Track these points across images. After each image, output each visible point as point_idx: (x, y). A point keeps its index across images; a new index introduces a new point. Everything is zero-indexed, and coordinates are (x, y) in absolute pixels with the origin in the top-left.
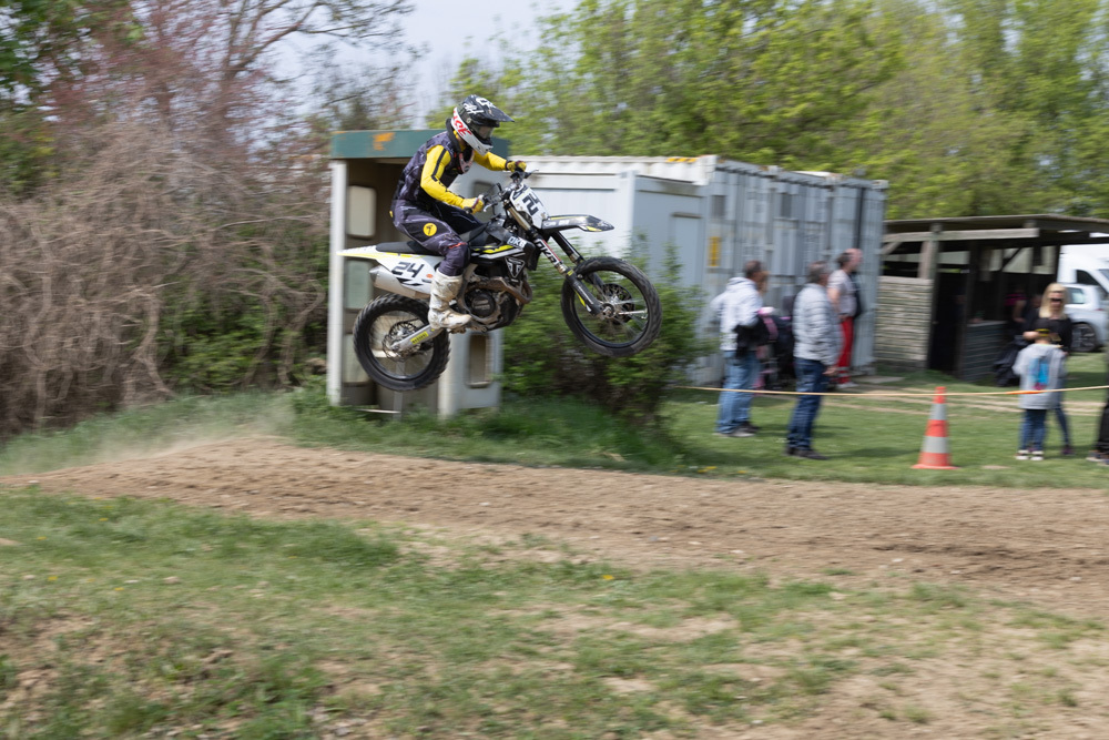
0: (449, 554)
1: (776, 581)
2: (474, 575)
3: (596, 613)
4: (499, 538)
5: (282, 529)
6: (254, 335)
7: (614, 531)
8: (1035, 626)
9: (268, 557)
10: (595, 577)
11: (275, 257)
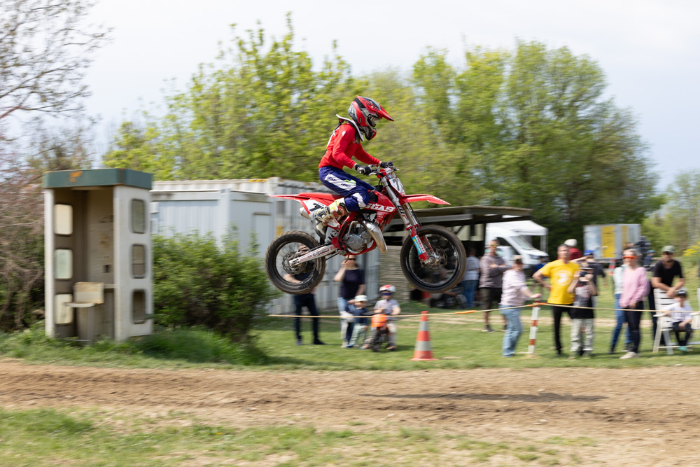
1: (320, 430)
4: (154, 414)
5: (22, 415)
8: (470, 449)
9: (15, 432)
11: (11, 249)
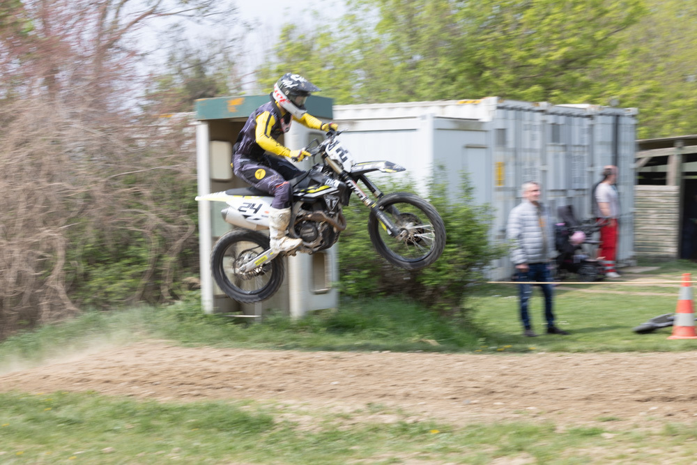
0: (313, 421)
1: (561, 428)
2: (333, 435)
3: (428, 458)
4: (349, 408)
5: (184, 409)
6: (139, 261)
7: (436, 398)
9: (176, 430)
10: (425, 432)
11: (154, 199)
